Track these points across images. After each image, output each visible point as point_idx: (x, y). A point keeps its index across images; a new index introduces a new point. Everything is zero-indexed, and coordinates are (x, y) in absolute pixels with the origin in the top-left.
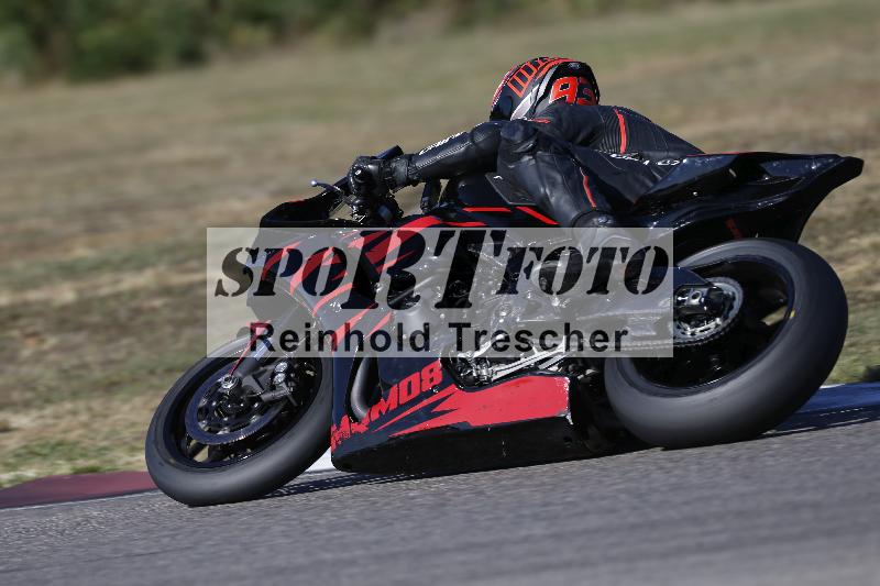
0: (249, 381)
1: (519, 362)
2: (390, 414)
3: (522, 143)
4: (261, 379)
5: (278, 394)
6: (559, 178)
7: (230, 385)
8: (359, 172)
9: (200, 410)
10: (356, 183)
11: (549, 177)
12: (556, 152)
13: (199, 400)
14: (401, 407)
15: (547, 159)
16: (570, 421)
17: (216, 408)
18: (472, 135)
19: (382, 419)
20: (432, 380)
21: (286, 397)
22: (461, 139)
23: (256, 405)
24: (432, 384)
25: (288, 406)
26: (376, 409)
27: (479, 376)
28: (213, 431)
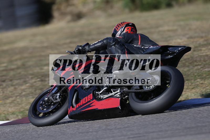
0: (51, 98)
1: (109, 94)
2: (81, 106)
3: (112, 43)
4: (54, 97)
5: (57, 101)
6: (120, 51)
7: (47, 99)
8: (77, 49)
9: (41, 104)
10: (76, 51)
11: (118, 51)
12: (120, 45)
13: (40, 102)
14: (83, 105)
15: (118, 47)
16: (120, 108)
17: (44, 104)
18: (103, 41)
19: (79, 107)
20: (90, 98)
21: (59, 102)
22: (100, 42)
23: (52, 103)
24: (90, 99)
25: (60, 104)
26: (78, 105)
27: (100, 97)
28: (43, 109)
